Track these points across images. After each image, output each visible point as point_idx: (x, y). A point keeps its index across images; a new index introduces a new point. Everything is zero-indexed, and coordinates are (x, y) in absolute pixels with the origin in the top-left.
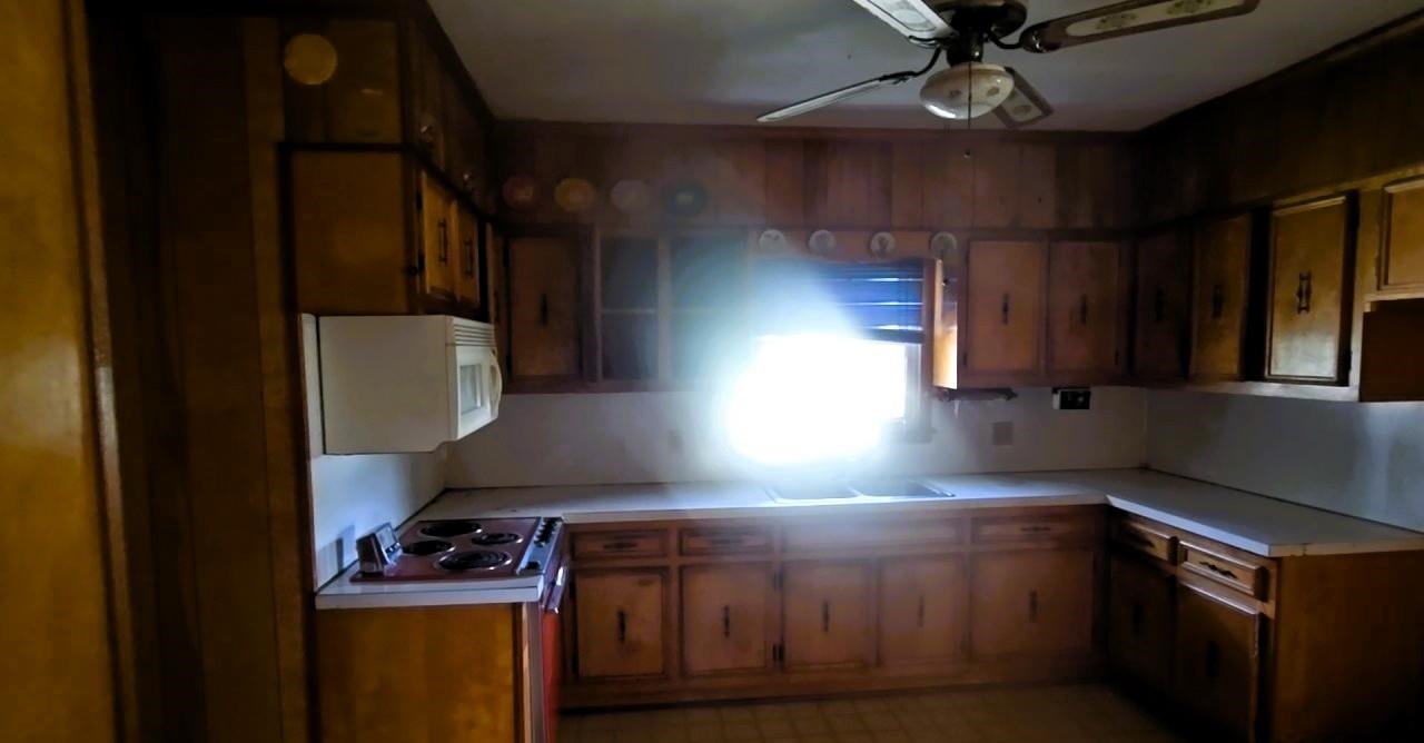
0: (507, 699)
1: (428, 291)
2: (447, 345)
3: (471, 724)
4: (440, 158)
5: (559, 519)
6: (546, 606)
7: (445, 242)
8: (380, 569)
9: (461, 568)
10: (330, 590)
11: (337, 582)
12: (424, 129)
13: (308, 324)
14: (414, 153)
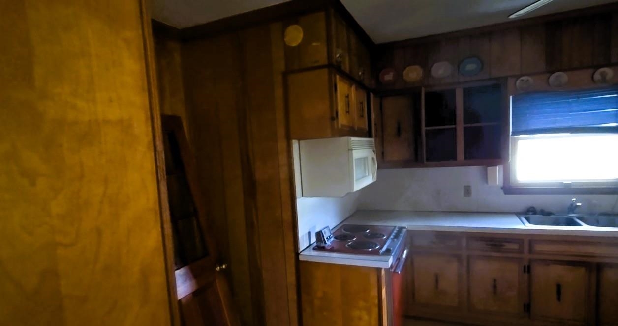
0: (375, 311)
1: (340, 126)
2: (349, 150)
3: (360, 318)
4: (346, 67)
5: (405, 228)
6: (395, 270)
7: (348, 104)
8: (324, 245)
9: (357, 249)
10: (306, 253)
11: (308, 249)
12: (338, 56)
13: (295, 145)
14: (334, 67)
